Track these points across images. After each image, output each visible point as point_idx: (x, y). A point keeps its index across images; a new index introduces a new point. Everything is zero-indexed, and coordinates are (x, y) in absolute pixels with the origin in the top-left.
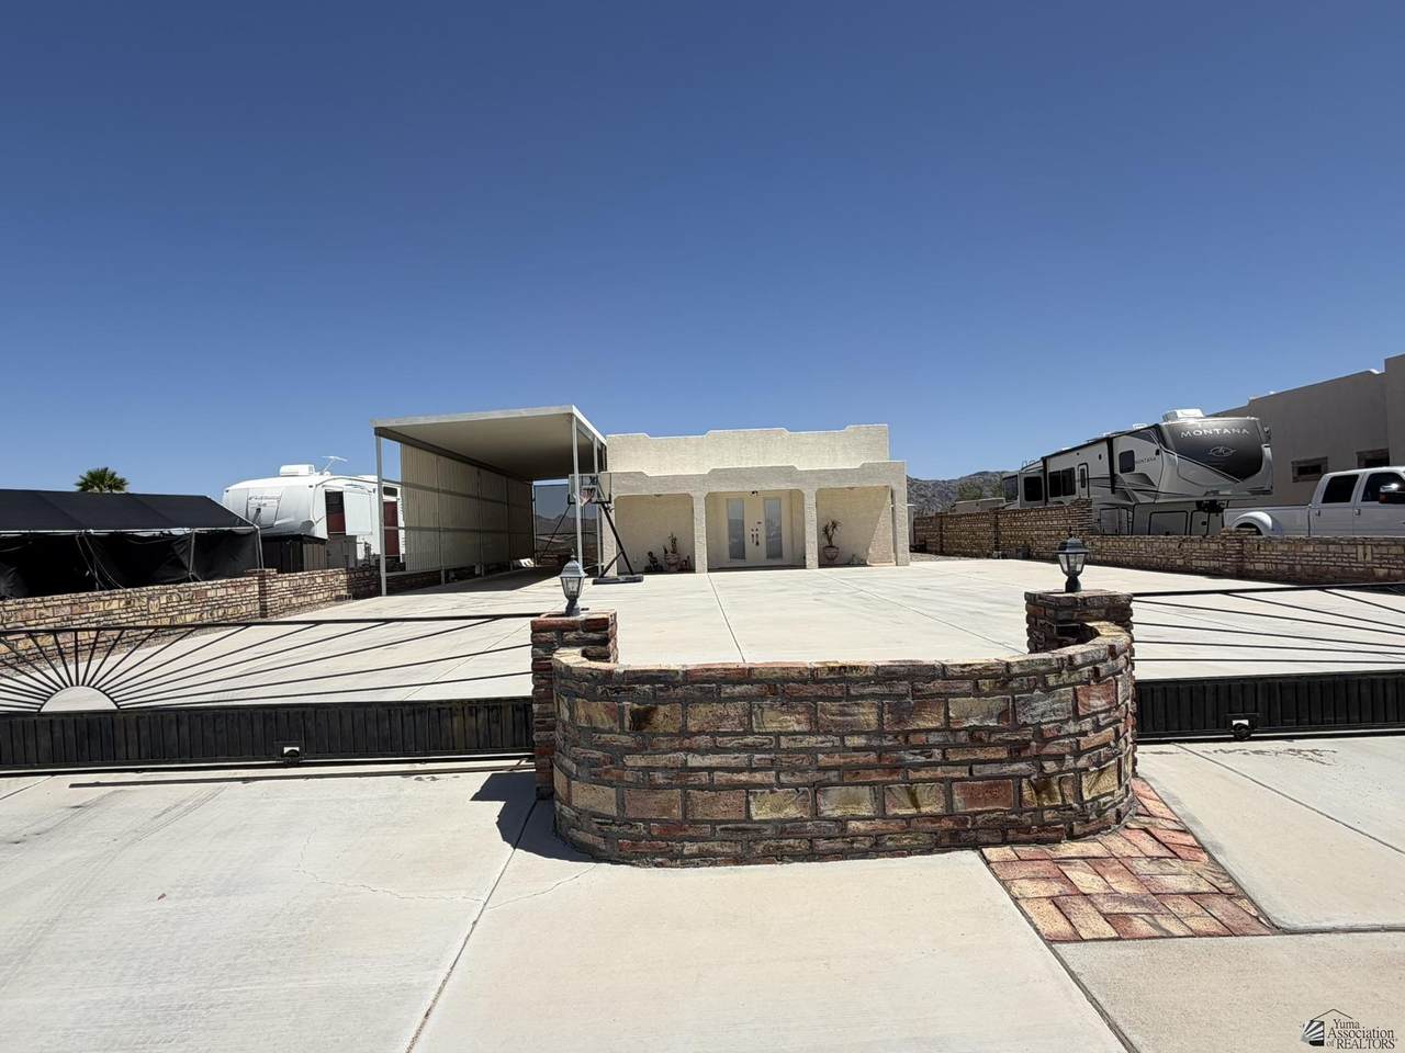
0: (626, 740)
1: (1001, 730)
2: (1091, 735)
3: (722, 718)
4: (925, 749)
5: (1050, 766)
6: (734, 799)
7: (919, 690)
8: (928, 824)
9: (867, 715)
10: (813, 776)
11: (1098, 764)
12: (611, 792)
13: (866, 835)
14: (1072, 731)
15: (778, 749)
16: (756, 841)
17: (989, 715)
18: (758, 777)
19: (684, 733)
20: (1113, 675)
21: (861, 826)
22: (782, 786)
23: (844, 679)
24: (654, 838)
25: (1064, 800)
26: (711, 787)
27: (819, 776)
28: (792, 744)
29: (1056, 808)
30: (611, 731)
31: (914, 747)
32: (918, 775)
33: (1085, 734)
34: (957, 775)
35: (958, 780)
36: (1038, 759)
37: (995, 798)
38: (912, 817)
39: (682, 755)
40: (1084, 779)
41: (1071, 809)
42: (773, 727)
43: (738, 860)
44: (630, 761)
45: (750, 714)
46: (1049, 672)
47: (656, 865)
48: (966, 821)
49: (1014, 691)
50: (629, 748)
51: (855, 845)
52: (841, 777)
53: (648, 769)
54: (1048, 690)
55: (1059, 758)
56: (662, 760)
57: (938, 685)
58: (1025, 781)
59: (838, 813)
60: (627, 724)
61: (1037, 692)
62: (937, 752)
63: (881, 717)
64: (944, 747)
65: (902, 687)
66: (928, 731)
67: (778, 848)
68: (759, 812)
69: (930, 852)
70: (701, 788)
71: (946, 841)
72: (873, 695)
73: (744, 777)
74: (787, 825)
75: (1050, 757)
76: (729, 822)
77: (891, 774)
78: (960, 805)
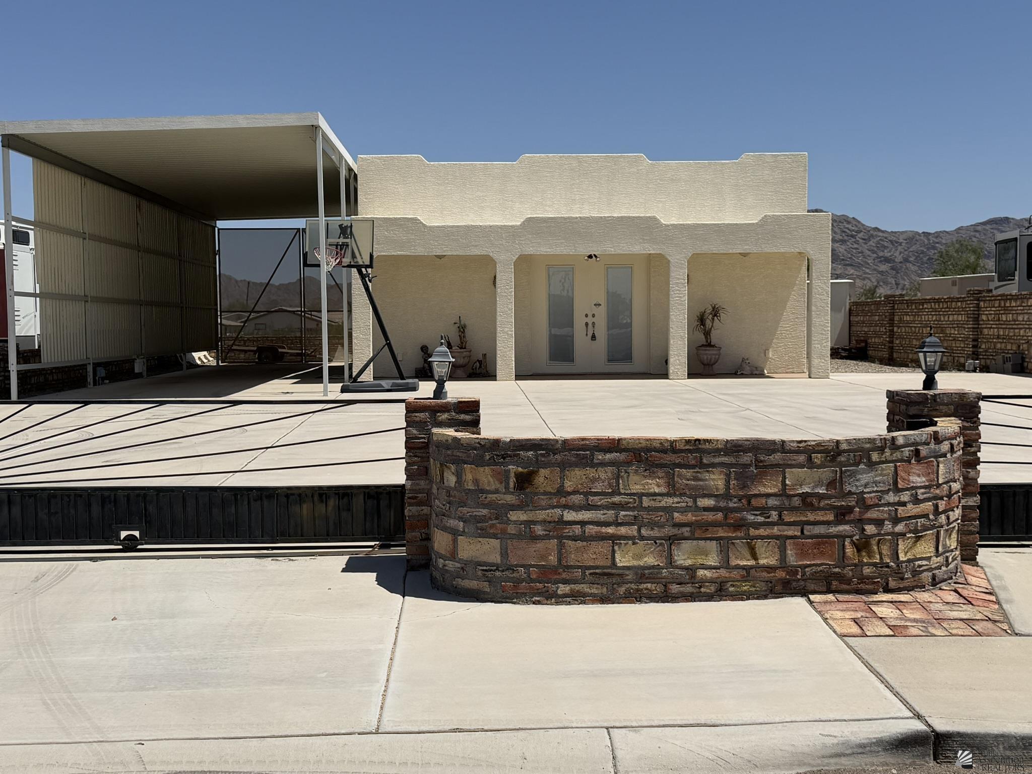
0: (510, 499)
1: (829, 497)
2: (910, 506)
3: (594, 480)
4: (764, 510)
5: (870, 529)
6: (603, 547)
7: (761, 461)
8: (765, 574)
9: (716, 480)
10: (668, 531)
11: (915, 531)
12: (496, 543)
13: (712, 581)
14: (892, 501)
15: (640, 507)
16: (619, 584)
17: (819, 483)
18: (623, 530)
19: (561, 492)
20: (936, 457)
21: (708, 574)
22: (642, 538)
23: (698, 450)
24: (532, 581)
25: (881, 558)
26: (583, 538)
27: (675, 531)
28: (653, 504)
29: (875, 565)
30: (496, 491)
31: (757, 509)
32: (757, 532)
33: (904, 504)
34: (790, 533)
35: (792, 537)
36: (860, 522)
37: (822, 554)
38: (751, 567)
39: (558, 511)
40: (900, 542)
41: (888, 567)
42: (636, 488)
43: (604, 600)
44: (514, 516)
45: (618, 477)
46: (873, 450)
47: (534, 603)
48: (796, 573)
49: (841, 465)
50: (513, 505)
51: (702, 590)
52: (692, 532)
53: (529, 523)
54: (871, 465)
55: (879, 523)
56: (541, 515)
57: (777, 457)
58: (848, 541)
59: (689, 562)
60: (512, 485)
61: (862, 466)
62: (774, 515)
63: (728, 482)
64: (780, 510)
65: (747, 458)
66: (768, 495)
67: (638, 590)
68: (622, 560)
69: (765, 597)
70: (575, 539)
71: (779, 588)
72: (722, 464)
73: (610, 530)
74: (646, 572)
75: (872, 521)
76: (597, 567)
77: (735, 531)
78: (792, 558)
